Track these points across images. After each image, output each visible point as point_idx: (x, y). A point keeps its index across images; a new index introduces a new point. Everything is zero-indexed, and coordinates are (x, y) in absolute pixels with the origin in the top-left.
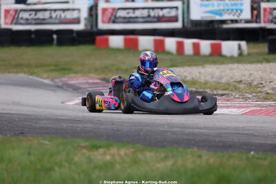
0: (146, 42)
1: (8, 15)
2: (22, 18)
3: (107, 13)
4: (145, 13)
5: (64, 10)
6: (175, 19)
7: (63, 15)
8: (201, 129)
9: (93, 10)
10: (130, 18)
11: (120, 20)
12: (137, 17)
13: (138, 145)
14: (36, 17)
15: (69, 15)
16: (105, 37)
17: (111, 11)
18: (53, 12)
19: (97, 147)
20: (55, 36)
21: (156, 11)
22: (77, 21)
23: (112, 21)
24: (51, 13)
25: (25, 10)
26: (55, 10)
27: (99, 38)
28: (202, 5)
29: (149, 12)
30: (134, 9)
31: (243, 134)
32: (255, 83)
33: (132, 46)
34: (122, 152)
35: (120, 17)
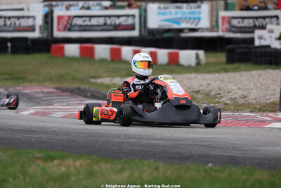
0: (102, 51)
3: (62, 21)
4: (101, 21)
5: (18, 18)
6: (132, 28)
7: (17, 23)
8: (157, 140)
9: (48, 17)
10: (86, 26)
11: (76, 28)
12: (92, 26)
13: (94, 156)
15: (24, 23)
16: (60, 45)
17: (66, 19)
18: (7, 20)
19: (52, 159)
20: (9, 44)
21: (112, 19)
22: (32, 29)
23: (67, 29)
24: (5, 21)
26: (10, 18)
27: (54, 46)
28: (159, 13)
29: (105, 20)
30: (91, 17)
31: (201, 145)
32: (213, 93)
33: (87, 54)
34: (78, 163)
35: (75, 25)
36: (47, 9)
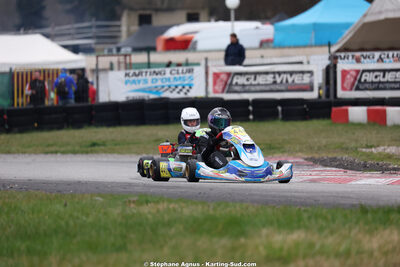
1: (218, 80)
2: (237, 84)
5: (291, 73)
7: (290, 80)
10: (380, 82)
12: (388, 82)
14: (256, 82)
15: (297, 79)
16: (344, 108)
17: (354, 74)
18: (277, 76)
20: (280, 108)
23: (354, 87)
24: (274, 77)
25: (240, 74)
26: (279, 73)
27: (334, 109)
30: (384, 71)
33: (377, 119)
35: (365, 82)
36: (327, 62)
